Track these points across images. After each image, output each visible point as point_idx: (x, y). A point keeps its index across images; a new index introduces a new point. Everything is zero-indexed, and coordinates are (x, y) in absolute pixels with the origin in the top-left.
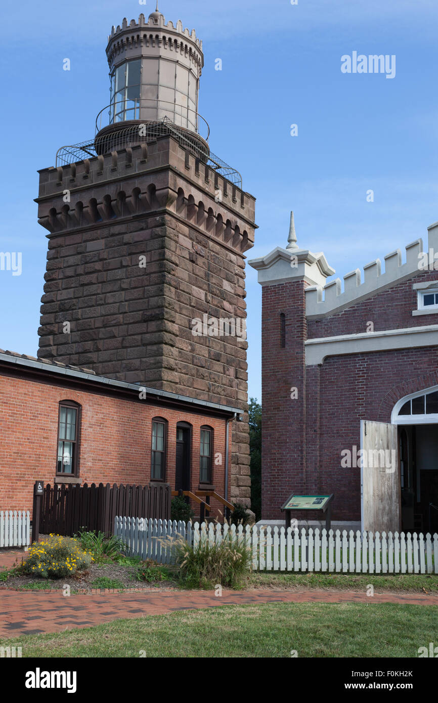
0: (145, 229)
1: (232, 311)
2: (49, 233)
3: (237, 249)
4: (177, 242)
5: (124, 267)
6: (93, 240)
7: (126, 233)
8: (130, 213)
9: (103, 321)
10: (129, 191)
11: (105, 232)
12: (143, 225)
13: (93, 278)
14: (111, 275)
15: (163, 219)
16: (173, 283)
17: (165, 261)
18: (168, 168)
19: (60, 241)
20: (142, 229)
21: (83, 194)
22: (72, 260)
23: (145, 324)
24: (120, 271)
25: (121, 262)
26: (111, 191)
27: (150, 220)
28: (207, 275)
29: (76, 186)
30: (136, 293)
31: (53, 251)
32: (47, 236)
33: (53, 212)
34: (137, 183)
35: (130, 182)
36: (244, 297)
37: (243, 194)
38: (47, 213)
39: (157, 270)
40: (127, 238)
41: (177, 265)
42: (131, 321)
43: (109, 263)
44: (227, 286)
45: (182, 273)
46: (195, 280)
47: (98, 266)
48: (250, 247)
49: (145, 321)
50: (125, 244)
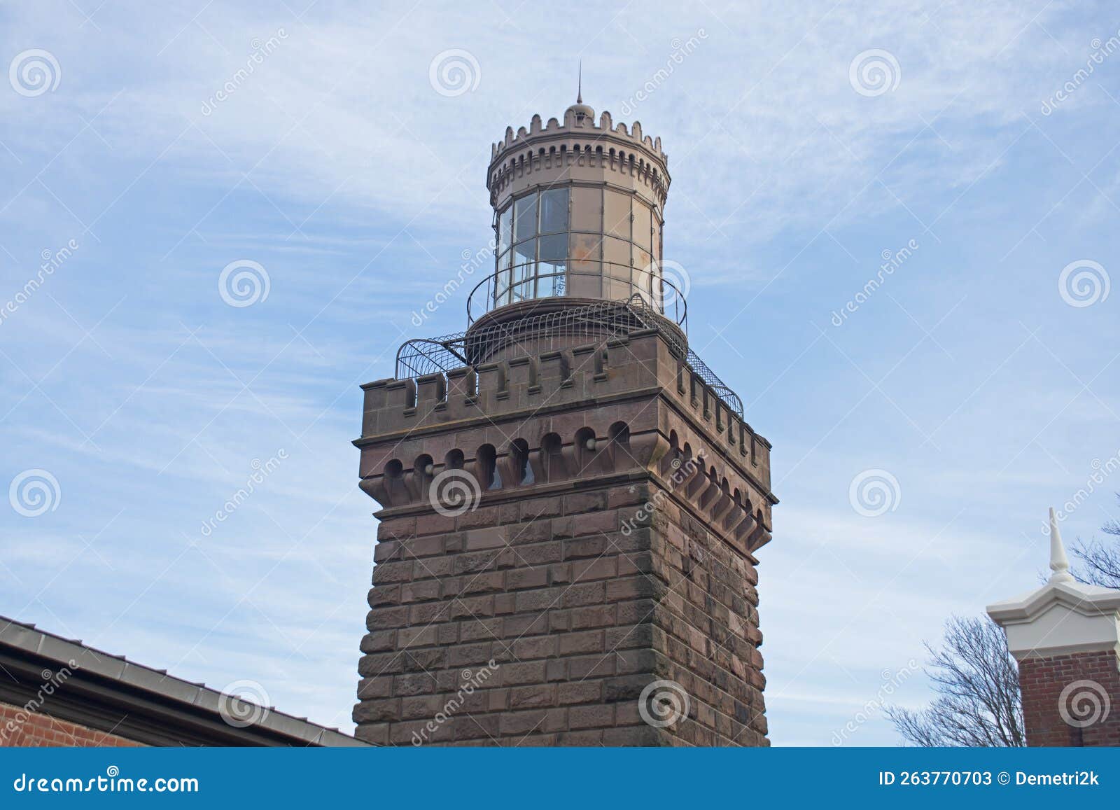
0: (604, 509)
1: (743, 675)
2: (378, 507)
3: (741, 546)
4: (665, 536)
5: (556, 584)
6: (482, 526)
7: (558, 515)
8: (567, 475)
9: (509, 697)
10: (568, 435)
11: (510, 510)
12: (599, 501)
13: (482, 602)
14: (523, 600)
15: (644, 491)
16: (665, 622)
17: (650, 577)
18: (658, 393)
19: (404, 524)
20: (595, 509)
21: (463, 435)
22: (431, 567)
23: (609, 707)
24: (546, 593)
25: (549, 575)
26: (530, 432)
27: (613, 491)
28: (708, 602)
29: (447, 419)
30: (586, 640)
31: (390, 545)
32: (377, 515)
33: (395, 467)
34: (586, 419)
35: (569, 415)
36: (759, 643)
37: (755, 437)
38: (379, 466)
39: (632, 593)
40: (559, 525)
41: (667, 583)
42: (579, 699)
43: (521, 575)
44: (735, 626)
45: (675, 601)
46: (692, 614)
47: (495, 580)
48: (767, 540)
49: (609, 701)
50: (557, 538)
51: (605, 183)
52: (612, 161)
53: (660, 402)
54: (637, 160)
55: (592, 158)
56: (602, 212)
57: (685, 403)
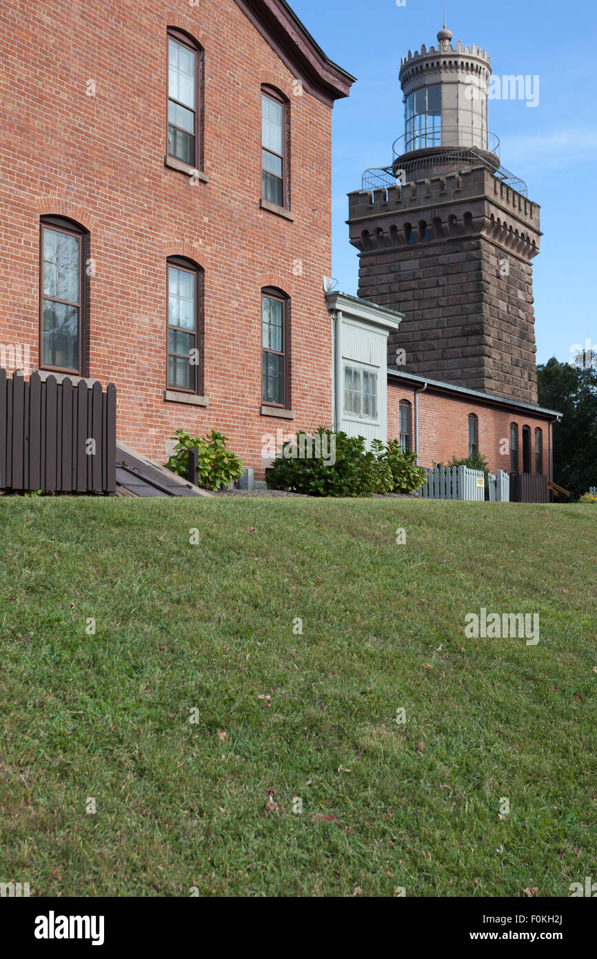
0: (461, 251)
1: (524, 318)
2: (359, 252)
3: (525, 258)
4: (488, 262)
5: (440, 286)
6: (407, 260)
7: (440, 255)
8: (443, 236)
9: (422, 335)
10: (445, 218)
11: (420, 253)
12: (459, 248)
13: (409, 295)
14: (427, 293)
15: (479, 243)
16: (488, 301)
17: (483, 282)
18: (485, 198)
19: (372, 260)
20: (457, 252)
21: (396, 218)
22: (385, 278)
23: (465, 338)
24: (436, 290)
25: (438, 282)
26: (427, 217)
27: (465, 244)
28: (508, 288)
29: (388, 211)
30: (454, 310)
31: (365, 269)
32: (358, 255)
33: (365, 233)
34: (453, 211)
35: (445, 209)
36: (532, 303)
37: (532, 204)
38: (359, 234)
39: (474, 290)
40: (442, 259)
41: (489, 284)
42: (451, 335)
43: (425, 282)
44: (521, 295)
45: (493, 290)
46: (500, 297)
47: (414, 284)
48: (537, 254)
49: (464, 336)
50: (440, 265)
51: (459, 82)
52: (462, 68)
53: (486, 203)
54: (475, 66)
55: (451, 68)
56: (458, 97)
57: (498, 200)
